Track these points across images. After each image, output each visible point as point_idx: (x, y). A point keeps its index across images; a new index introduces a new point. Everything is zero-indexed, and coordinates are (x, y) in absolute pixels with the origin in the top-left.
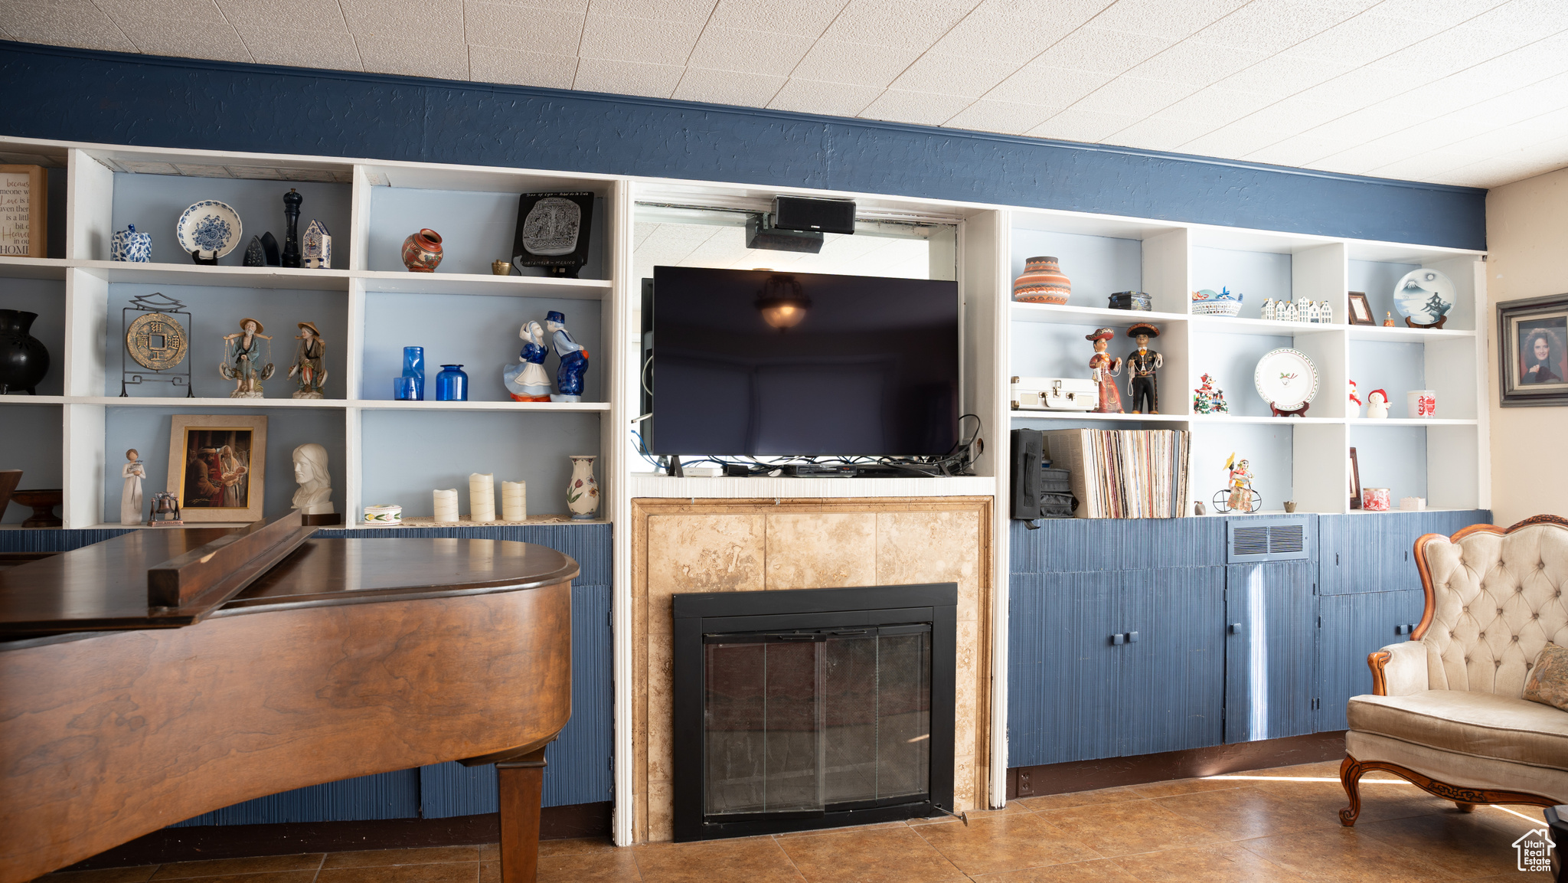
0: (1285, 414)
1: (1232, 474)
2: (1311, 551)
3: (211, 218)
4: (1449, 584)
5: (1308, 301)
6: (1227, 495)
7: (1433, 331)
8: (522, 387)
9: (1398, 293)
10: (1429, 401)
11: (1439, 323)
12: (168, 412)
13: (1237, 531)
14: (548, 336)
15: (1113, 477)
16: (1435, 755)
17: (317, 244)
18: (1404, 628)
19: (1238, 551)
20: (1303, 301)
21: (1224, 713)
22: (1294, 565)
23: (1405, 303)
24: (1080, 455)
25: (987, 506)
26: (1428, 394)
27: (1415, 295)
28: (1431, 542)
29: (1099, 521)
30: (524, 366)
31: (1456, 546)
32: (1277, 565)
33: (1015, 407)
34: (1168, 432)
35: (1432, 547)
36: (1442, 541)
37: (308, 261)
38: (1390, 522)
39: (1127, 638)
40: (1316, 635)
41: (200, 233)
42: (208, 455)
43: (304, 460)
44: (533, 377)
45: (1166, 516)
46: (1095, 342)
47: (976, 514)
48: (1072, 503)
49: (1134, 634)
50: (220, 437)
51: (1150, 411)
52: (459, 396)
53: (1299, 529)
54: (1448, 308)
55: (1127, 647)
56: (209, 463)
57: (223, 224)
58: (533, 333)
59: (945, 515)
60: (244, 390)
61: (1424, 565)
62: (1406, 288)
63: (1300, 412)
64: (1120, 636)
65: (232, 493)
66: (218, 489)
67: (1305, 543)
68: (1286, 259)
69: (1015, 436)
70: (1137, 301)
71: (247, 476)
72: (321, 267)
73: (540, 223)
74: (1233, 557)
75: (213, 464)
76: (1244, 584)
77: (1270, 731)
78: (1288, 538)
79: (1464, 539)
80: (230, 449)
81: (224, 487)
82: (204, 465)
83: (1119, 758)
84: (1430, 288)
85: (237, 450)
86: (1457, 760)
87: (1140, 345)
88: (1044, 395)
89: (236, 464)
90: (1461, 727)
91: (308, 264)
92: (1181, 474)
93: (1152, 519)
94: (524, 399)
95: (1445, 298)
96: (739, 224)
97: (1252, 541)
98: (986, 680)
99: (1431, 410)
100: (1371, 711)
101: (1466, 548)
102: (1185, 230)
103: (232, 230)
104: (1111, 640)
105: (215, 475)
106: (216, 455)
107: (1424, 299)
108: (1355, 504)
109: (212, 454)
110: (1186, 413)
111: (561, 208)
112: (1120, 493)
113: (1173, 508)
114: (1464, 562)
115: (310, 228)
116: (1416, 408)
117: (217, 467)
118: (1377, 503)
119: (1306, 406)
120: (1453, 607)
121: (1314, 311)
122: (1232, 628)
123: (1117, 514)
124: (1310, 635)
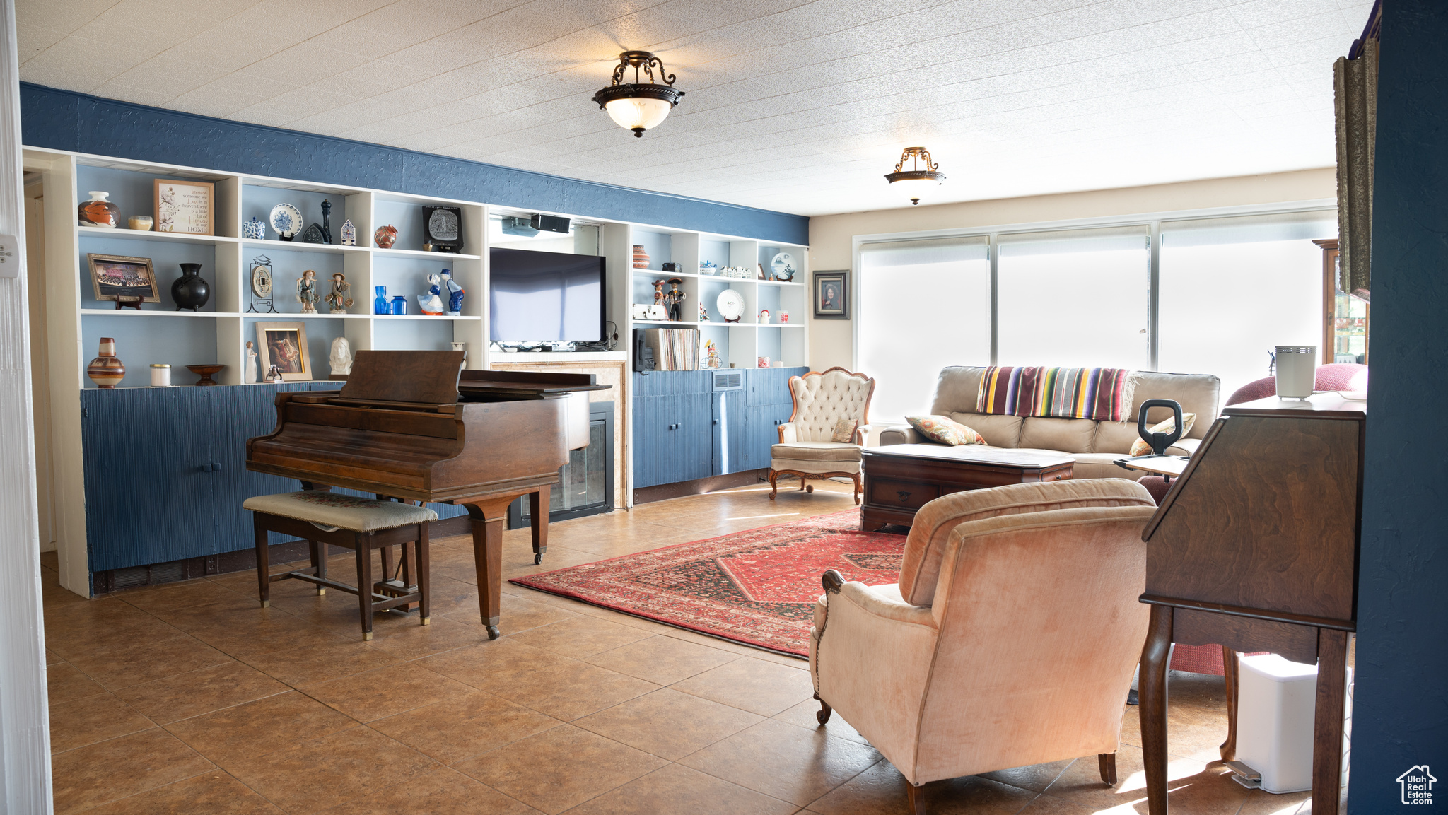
0: (729, 321)
1: (709, 350)
2: (744, 386)
3: (282, 213)
4: (802, 398)
5: (741, 268)
6: (708, 361)
7: (787, 283)
8: (433, 308)
9: (773, 264)
10: (787, 316)
11: (790, 279)
12: (255, 320)
13: (716, 376)
14: (443, 281)
15: (671, 351)
16: (807, 462)
17: (351, 232)
18: (778, 421)
19: (717, 386)
20: (739, 268)
21: (712, 461)
22: (737, 393)
23: (776, 269)
24: (658, 341)
25: (623, 365)
26: (785, 313)
27: (780, 265)
28: (795, 380)
29: (665, 372)
30: (432, 297)
31: (804, 381)
32: (731, 393)
33: (634, 319)
34: (691, 330)
35: (795, 382)
36: (797, 378)
37: (344, 241)
38: (773, 372)
39: (677, 426)
40: (746, 425)
41: (277, 221)
42: (278, 344)
43: (343, 346)
44: (436, 303)
45: (691, 369)
46: (656, 286)
47: (619, 369)
48: (654, 364)
49: (679, 424)
50: (282, 334)
51: (678, 320)
52: (405, 313)
53: (738, 376)
54: (794, 272)
55: (676, 430)
56: (278, 348)
57: (288, 216)
58: (436, 280)
59: (608, 369)
60: (308, 309)
61: (792, 390)
62: (776, 261)
63: (737, 321)
64: (674, 425)
65: (293, 365)
66: (286, 363)
67: (741, 382)
68: (727, 245)
69: (635, 332)
70: (677, 268)
71: (299, 355)
72: (352, 245)
73: (438, 223)
74: (715, 389)
75: (281, 349)
76: (719, 401)
77: (729, 470)
78: (735, 380)
79: (807, 378)
80: (288, 341)
81: (289, 362)
82: (277, 350)
83: (674, 483)
84: (787, 262)
85: (291, 341)
86: (815, 463)
87: (673, 288)
88: (645, 313)
89: (292, 349)
90: (816, 450)
91: (345, 243)
92: (697, 349)
93: (685, 370)
94: (431, 314)
95: (792, 268)
96: (499, 220)
97: (721, 382)
98: (624, 447)
99: (786, 320)
100: (781, 449)
101: (808, 382)
102: (697, 234)
103: (293, 220)
104: (671, 428)
105: (283, 356)
106: (281, 344)
107: (784, 267)
108: (759, 366)
109: (279, 344)
110: (697, 321)
111: (447, 215)
112: (673, 359)
113: (693, 366)
114: (808, 388)
115: (346, 223)
116: (780, 319)
117: (283, 351)
118: (764, 364)
119: (739, 318)
120: (804, 406)
121: (744, 273)
122: (715, 421)
123: (672, 369)
124: (743, 425)
